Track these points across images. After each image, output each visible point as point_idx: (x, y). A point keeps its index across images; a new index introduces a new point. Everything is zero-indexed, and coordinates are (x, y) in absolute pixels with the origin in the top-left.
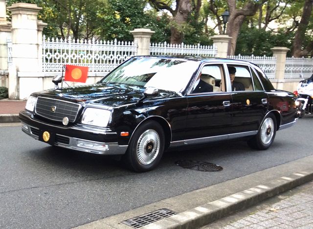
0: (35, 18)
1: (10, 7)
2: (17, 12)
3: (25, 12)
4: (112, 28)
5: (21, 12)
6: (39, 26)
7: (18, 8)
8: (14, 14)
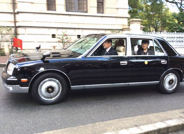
0: (140, 24)
1: (129, 21)
2: (132, 22)
3: (135, 22)
4: (174, 27)
5: (134, 22)
6: (141, 27)
7: (133, 21)
8: (131, 23)
